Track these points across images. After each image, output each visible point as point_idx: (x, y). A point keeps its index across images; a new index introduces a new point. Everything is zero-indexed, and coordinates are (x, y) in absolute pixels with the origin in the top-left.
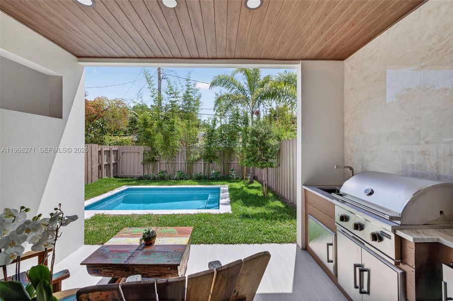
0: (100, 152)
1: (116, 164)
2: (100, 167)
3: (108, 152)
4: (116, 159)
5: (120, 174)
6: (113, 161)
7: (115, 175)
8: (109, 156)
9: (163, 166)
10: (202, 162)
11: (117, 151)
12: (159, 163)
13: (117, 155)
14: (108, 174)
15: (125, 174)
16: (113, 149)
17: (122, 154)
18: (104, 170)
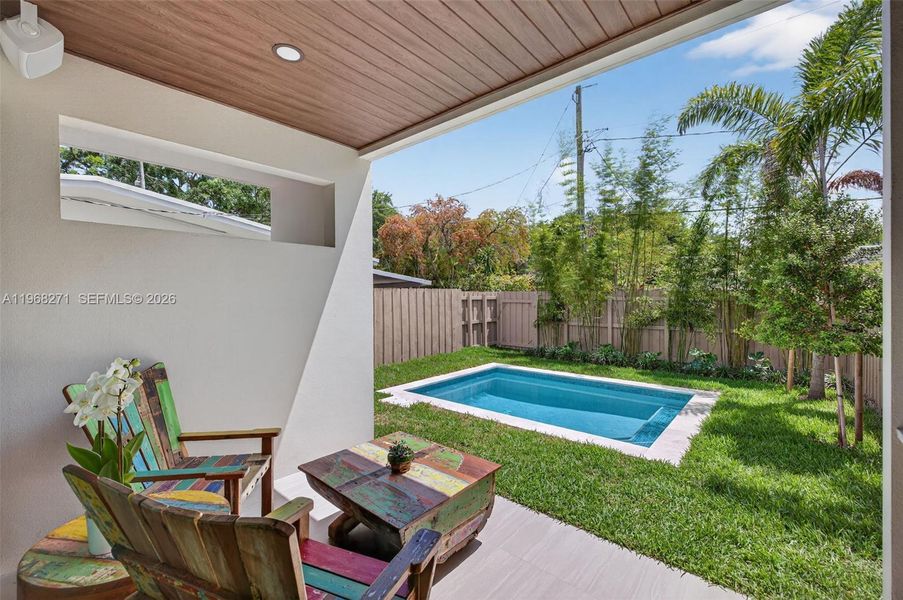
0: (465, 302)
1: (493, 324)
2: (465, 327)
3: (480, 303)
4: (495, 314)
5: (500, 342)
6: (488, 319)
7: (493, 343)
8: (482, 309)
9: (574, 329)
10: (665, 328)
11: (495, 300)
12: (566, 326)
13: (495, 309)
14: (480, 341)
15: (508, 343)
16: (489, 297)
17: (503, 308)
18: (473, 335)
